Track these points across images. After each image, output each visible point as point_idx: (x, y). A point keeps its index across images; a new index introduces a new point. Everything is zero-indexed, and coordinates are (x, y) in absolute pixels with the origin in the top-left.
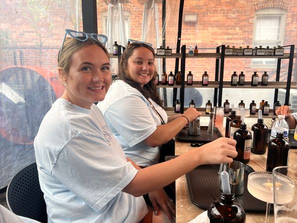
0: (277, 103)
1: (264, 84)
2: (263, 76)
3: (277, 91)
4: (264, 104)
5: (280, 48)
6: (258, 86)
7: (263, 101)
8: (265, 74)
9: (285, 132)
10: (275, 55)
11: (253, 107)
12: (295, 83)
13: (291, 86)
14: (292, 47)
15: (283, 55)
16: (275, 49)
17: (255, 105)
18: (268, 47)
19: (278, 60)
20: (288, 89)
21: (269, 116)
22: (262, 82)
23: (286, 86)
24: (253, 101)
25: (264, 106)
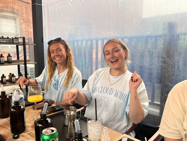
0: (20, 74)
1: (9, 62)
2: (8, 57)
3: (19, 66)
4: (12, 76)
5: (16, 38)
6: (5, 64)
7: (10, 74)
8: (9, 56)
9: (21, 98)
10: (13, 43)
11: (4, 79)
12: (29, 61)
13: (27, 63)
14: (24, 38)
15: (19, 43)
16: (13, 39)
17: (5, 77)
18: (8, 37)
19: (16, 46)
20: (25, 64)
21: (16, 83)
22: (8, 61)
23: (24, 63)
24: (3, 75)
25: (11, 77)
